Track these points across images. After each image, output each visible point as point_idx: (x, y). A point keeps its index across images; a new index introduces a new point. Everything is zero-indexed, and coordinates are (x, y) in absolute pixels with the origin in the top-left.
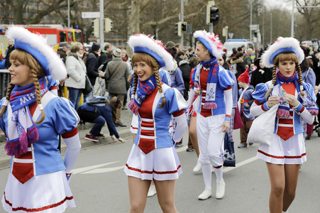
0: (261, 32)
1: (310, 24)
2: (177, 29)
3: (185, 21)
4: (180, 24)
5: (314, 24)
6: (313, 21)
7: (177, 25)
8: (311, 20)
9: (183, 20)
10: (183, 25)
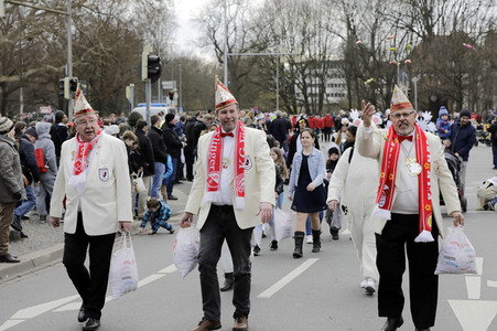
0: (178, 92)
1: (237, 79)
2: (63, 89)
3: (74, 76)
4: (67, 80)
5: (242, 79)
6: (241, 76)
7: (63, 82)
8: (238, 75)
9: (71, 74)
10: (71, 82)
